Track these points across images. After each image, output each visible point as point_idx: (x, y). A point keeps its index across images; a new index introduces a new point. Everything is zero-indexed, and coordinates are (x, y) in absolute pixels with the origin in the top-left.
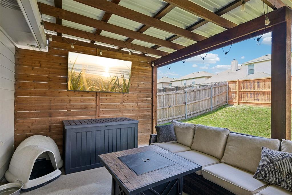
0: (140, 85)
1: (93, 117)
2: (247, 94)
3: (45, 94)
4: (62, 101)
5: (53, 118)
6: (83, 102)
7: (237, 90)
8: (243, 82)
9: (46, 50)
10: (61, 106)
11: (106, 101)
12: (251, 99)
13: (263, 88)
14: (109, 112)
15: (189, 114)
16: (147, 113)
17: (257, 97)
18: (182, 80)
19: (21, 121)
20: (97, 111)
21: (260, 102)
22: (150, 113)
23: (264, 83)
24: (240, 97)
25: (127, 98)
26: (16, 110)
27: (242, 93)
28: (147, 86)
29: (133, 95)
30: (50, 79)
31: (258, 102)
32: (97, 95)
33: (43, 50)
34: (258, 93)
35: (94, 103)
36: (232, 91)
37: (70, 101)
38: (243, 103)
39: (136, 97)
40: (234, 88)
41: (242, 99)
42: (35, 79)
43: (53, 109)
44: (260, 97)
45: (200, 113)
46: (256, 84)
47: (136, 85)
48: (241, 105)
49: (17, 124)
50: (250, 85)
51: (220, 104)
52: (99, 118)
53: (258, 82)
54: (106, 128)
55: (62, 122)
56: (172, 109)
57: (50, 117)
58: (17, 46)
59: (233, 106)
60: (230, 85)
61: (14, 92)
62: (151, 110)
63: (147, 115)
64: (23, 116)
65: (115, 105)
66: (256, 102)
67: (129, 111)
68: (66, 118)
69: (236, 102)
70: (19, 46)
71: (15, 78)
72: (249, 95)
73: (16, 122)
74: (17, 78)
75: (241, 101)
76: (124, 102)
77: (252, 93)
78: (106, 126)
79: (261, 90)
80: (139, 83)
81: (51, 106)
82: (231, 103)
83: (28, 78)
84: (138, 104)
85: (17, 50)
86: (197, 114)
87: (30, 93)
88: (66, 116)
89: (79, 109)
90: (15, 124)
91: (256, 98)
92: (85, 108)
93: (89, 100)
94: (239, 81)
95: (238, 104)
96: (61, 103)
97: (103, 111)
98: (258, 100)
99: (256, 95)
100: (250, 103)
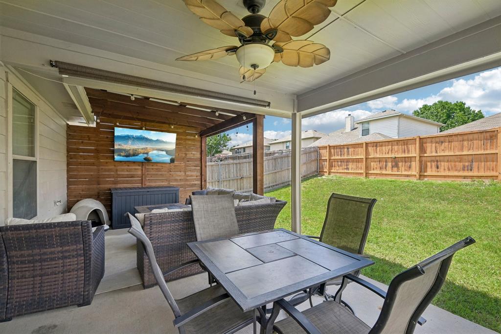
0: (187, 155)
1: (139, 185)
2: (338, 162)
3: (93, 164)
4: (109, 170)
5: (101, 186)
6: (130, 172)
7: (327, 158)
8: (335, 147)
9: (94, 125)
10: (108, 175)
11: (152, 171)
12: (341, 168)
13: (353, 155)
14: (155, 181)
15: (268, 186)
16: (196, 182)
17: (347, 165)
18: (283, 142)
19: (73, 188)
20: (143, 179)
21: (350, 171)
22: (199, 182)
23: (353, 149)
24: (331, 166)
25: (174, 167)
26: (68, 178)
27: (333, 160)
28: (195, 156)
29: (180, 165)
30: (98, 150)
31: (348, 171)
32: (143, 165)
33: (91, 125)
34: (348, 161)
35: (140, 173)
36: (322, 158)
37: (117, 170)
38: (334, 172)
39: (183, 167)
40: (325, 154)
41: (333, 168)
42: (84, 151)
43: (101, 178)
44: (350, 165)
45: (282, 185)
46: (346, 150)
47: (184, 155)
48: (332, 175)
49: (69, 190)
50: (340, 151)
51: (309, 174)
52: (145, 186)
53: (348, 148)
54: (148, 193)
55: (110, 190)
56: (245, 180)
57: (99, 184)
58: (68, 123)
59: (323, 177)
60: (321, 151)
61: (66, 163)
62: (200, 180)
63: (196, 184)
64: (74, 183)
65: (161, 174)
66: (346, 171)
67: (176, 180)
68: (113, 186)
69: (326, 172)
70: (70, 123)
71: (67, 151)
72: (339, 163)
73: (68, 189)
74: (69, 150)
75: (332, 171)
76: (171, 171)
77: (342, 161)
78: (148, 192)
79: (350, 157)
80: (187, 153)
81: (98, 175)
82: (322, 173)
83: (78, 150)
84: (185, 173)
85: (68, 126)
86: (277, 186)
87: (80, 164)
88: (113, 184)
89: (125, 178)
90: (67, 191)
91: (346, 167)
92: (132, 177)
93: (136, 169)
94: (330, 147)
95: (329, 174)
96: (108, 172)
97: (149, 179)
98: (347, 169)
99: (346, 163)
100: (340, 173)
